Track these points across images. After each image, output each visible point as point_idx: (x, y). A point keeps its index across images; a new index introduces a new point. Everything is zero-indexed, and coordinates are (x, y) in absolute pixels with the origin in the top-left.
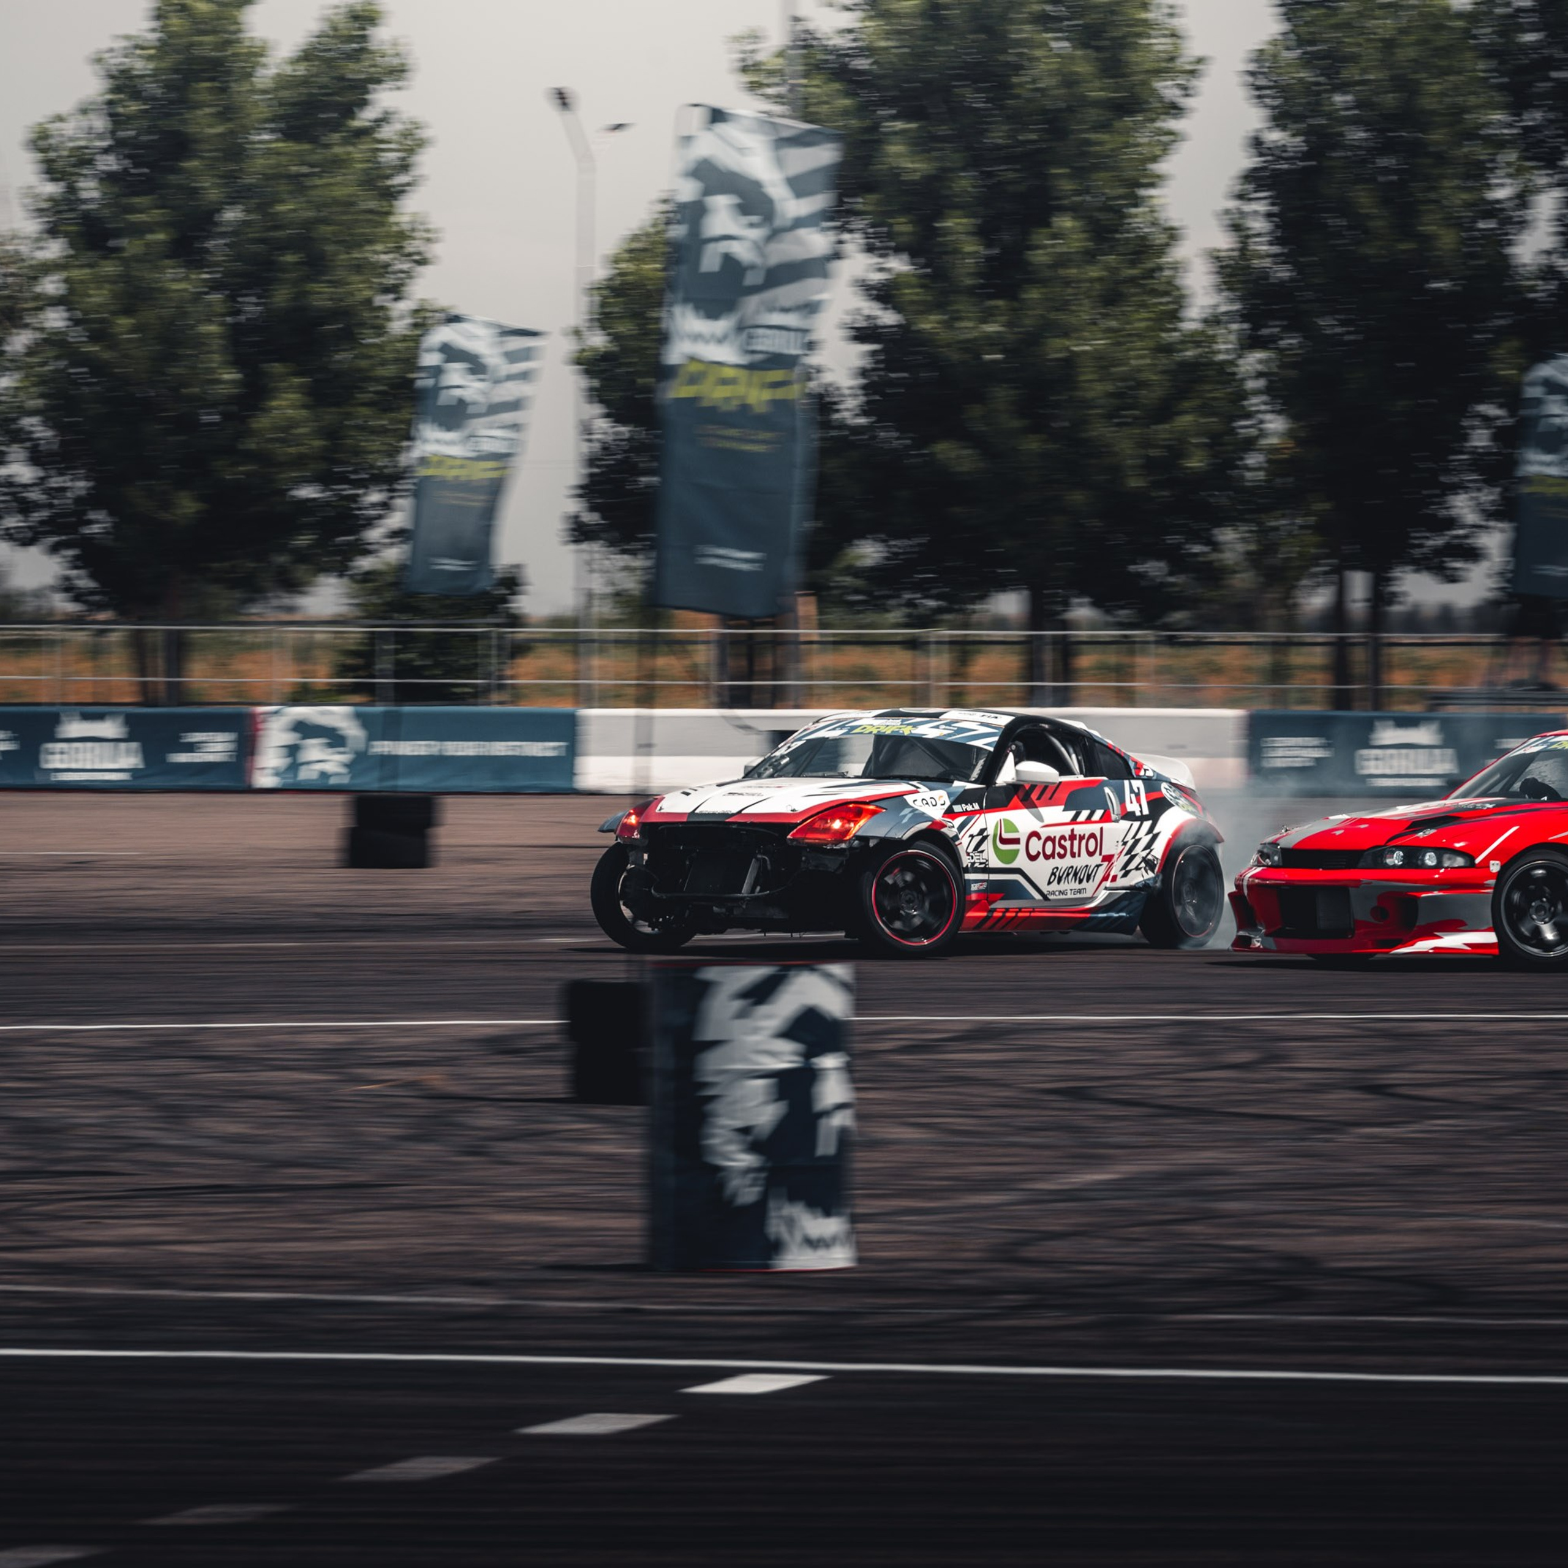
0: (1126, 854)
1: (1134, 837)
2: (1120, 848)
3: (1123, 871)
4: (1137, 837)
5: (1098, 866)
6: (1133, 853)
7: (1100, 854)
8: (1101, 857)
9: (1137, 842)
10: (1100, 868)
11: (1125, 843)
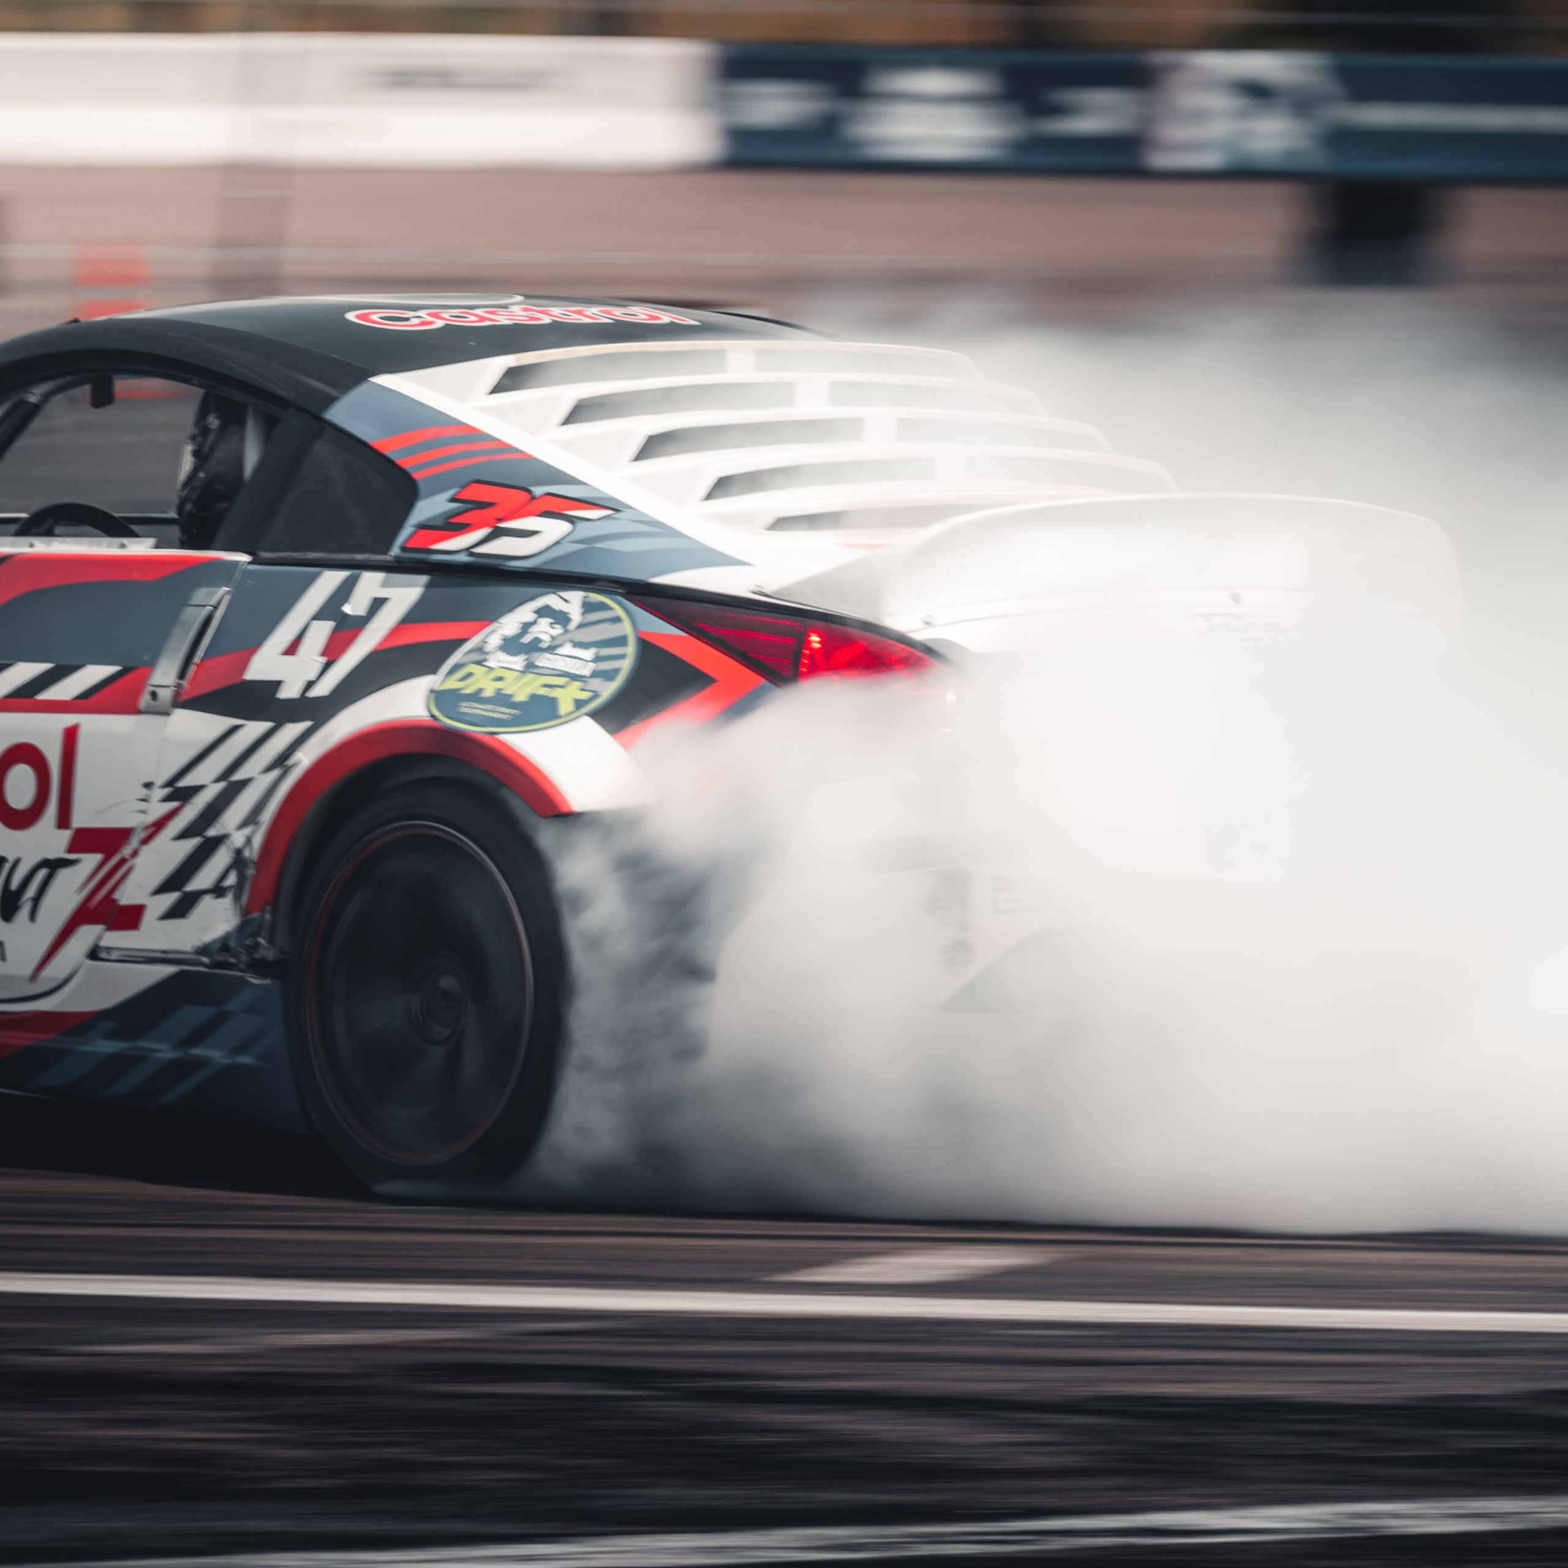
0: (184, 835)
1: (224, 776)
2: (158, 809)
3: (172, 898)
4: (237, 776)
5: (53, 866)
6: (212, 832)
7: (63, 821)
8: (66, 835)
9: (233, 790)
10: (63, 874)
11: (184, 795)
